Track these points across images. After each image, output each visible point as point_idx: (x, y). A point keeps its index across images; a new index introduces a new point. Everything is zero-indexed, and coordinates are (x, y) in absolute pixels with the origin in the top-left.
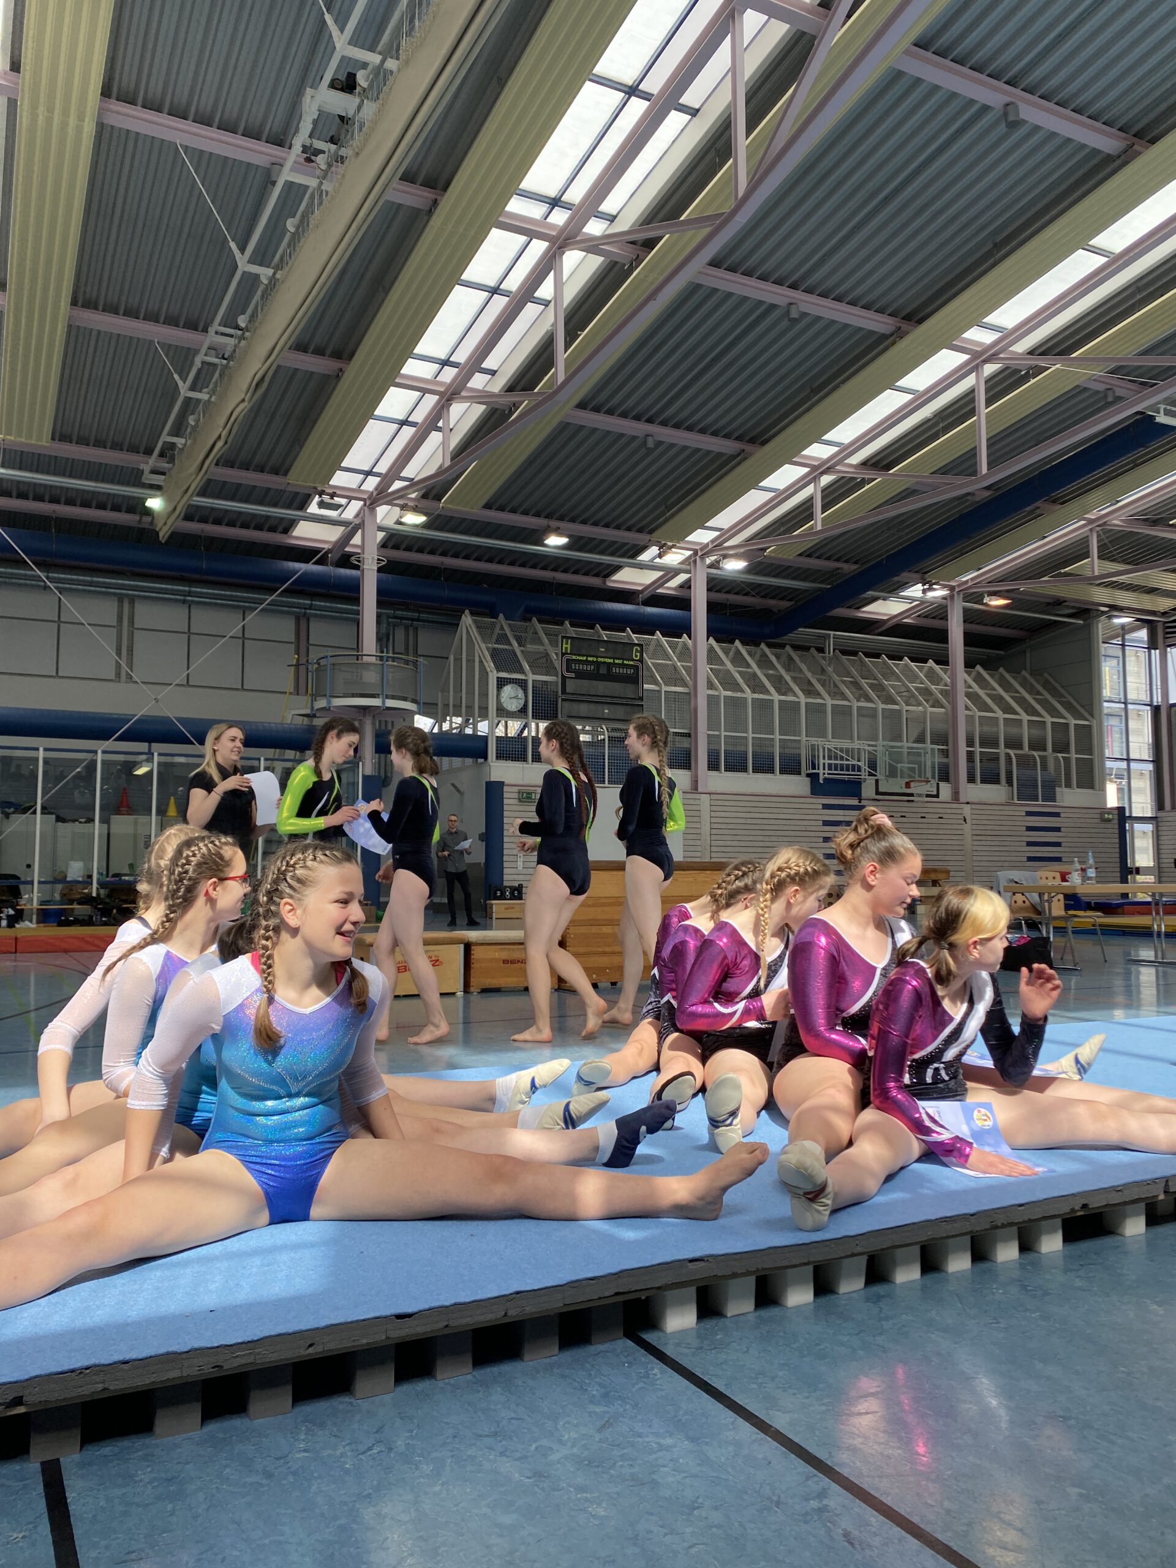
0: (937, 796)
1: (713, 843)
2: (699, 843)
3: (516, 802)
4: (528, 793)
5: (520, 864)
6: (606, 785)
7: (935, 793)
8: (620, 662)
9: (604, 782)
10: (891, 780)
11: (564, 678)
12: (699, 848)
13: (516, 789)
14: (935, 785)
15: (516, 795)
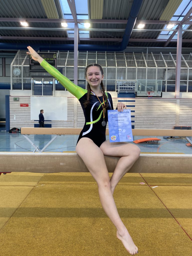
0: (161, 97)
1: (78, 112)
2: (73, 112)
3: (13, 101)
4: (16, 98)
5: (15, 118)
6: (43, 95)
7: (160, 96)
8: (49, 59)
9: (42, 95)
10: (142, 92)
11: (30, 65)
12: (73, 114)
13: (13, 97)
14: (161, 93)
15: (13, 99)
